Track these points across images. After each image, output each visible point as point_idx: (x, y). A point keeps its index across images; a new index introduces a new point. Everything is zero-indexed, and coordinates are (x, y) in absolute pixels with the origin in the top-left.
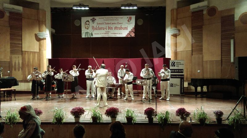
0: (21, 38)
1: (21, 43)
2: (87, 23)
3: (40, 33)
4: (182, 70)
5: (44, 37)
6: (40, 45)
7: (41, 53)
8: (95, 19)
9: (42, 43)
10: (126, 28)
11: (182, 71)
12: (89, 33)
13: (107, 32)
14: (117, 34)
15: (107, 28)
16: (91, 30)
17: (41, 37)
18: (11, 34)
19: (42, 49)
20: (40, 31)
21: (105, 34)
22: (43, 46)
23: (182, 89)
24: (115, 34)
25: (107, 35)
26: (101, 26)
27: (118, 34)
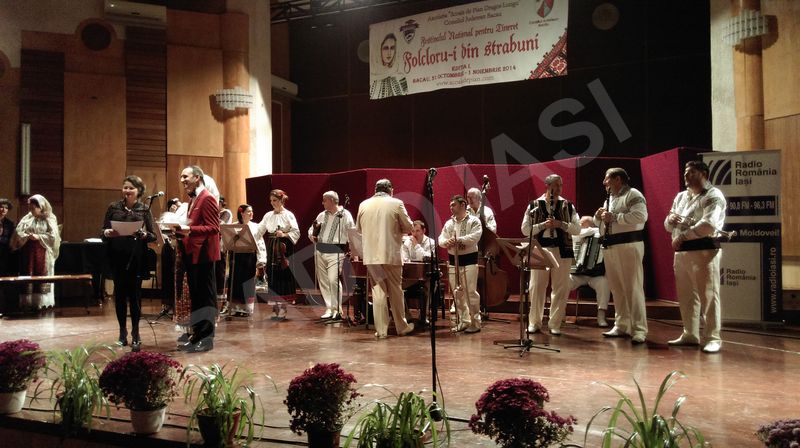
0: (163, 112)
1: (163, 127)
2: (389, 43)
3: (225, 92)
4: (772, 198)
5: (238, 105)
6: (228, 135)
7: (231, 161)
8: (417, 26)
9: (234, 128)
10: (532, 44)
11: (770, 204)
12: (394, 79)
13: (458, 68)
14: (493, 70)
15: (458, 55)
16: (401, 70)
17: (231, 107)
18: (129, 101)
19: (234, 148)
20: (227, 86)
21: (452, 76)
22: (238, 134)
23: (774, 297)
24: (487, 71)
25: (458, 79)
26: (435, 49)
27: (499, 69)
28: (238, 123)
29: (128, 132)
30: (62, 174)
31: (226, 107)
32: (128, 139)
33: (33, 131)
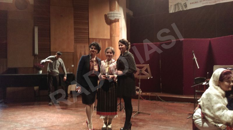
0: (87, 21)
3: (111, 12)
5: (116, 18)
6: (112, 31)
7: (112, 40)
9: (114, 27)
12: (181, 4)
17: (113, 19)
18: (74, 17)
19: (114, 35)
20: (111, 10)
22: (115, 30)
28: (115, 25)
29: (74, 30)
30: (50, 46)
31: (111, 19)
32: (74, 32)
33: (39, 30)
